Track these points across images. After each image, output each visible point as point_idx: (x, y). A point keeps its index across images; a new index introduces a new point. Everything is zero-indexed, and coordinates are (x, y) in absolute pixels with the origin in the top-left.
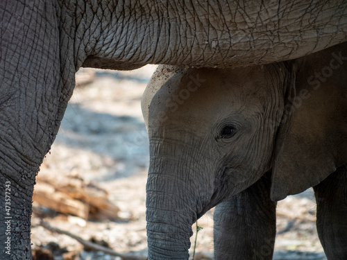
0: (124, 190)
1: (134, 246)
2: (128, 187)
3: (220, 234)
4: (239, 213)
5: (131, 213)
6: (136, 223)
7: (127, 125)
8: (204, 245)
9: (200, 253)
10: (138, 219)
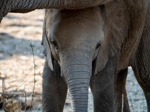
0: (3, 65)
1: (7, 89)
2: (5, 64)
3: (46, 84)
4: (55, 75)
5: (6, 75)
6: (8, 79)
7: (4, 37)
8: (38, 89)
9: (36, 92)
10: (9, 78)
